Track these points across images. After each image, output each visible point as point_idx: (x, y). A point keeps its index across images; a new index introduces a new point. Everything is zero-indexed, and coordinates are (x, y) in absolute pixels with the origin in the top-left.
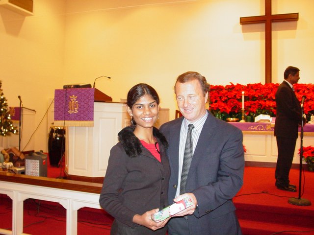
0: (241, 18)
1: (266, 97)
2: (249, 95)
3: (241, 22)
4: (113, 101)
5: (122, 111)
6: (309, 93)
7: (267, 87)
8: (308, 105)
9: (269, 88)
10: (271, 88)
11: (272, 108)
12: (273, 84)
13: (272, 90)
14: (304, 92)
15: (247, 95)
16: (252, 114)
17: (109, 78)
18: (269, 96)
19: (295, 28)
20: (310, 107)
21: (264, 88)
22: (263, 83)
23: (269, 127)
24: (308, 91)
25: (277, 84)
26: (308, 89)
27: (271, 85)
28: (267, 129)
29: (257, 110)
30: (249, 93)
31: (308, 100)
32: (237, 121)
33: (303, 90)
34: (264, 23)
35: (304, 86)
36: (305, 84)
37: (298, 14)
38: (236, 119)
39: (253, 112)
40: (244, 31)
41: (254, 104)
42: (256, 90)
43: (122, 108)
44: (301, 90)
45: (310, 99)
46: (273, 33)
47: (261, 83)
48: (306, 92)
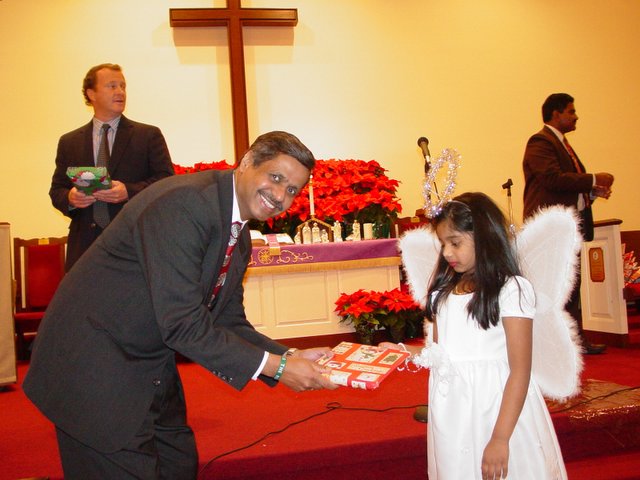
0: (171, 10)
3: (172, 20)
6: (335, 177)
8: (339, 202)
14: (323, 175)
19: (289, 41)
20: (344, 206)
23: (265, 257)
24: (331, 175)
26: (331, 170)
28: (262, 261)
31: (335, 194)
34: (226, 25)
37: (296, 10)
40: (178, 42)
45: (340, 191)
46: (247, 49)
47: (227, 162)
48: (328, 175)
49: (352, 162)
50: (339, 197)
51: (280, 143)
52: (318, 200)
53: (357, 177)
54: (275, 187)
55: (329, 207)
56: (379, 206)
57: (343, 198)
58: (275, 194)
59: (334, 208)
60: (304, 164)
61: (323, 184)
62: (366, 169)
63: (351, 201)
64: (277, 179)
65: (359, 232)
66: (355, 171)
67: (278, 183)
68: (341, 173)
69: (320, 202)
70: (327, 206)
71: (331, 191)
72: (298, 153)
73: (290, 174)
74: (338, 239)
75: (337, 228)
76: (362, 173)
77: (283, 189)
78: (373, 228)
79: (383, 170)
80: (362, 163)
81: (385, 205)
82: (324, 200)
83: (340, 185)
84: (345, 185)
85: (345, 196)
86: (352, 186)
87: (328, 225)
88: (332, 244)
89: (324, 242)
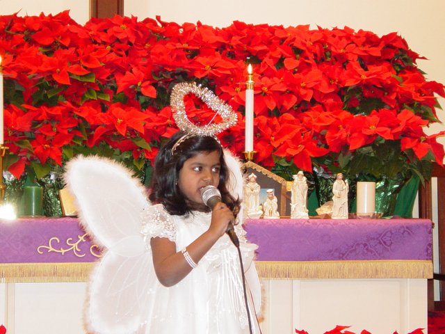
2: (22, 72)
6: (305, 67)
7: (103, 37)
8: (308, 127)
9: (115, 41)
11: (143, 144)
12: (131, 22)
13: (130, 50)
14: (280, 62)
15: (13, 75)
20: (319, 138)
21: (91, 41)
22: (81, 15)
24: (297, 63)
25: (148, 21)
27: (123, 26)
30: (22, 65)
31: (302, 107)
33: (277, 54)
35: (278, 34)
36: (281, 27)
41: (51, 118)
42: (50, 50)
44: (264, 53)
45: (313, 101)
47: (72, 16)
48: (291, 64)
49: (347, 34)
50: (311, 116)
52: (264, 119)
53: (353, 74)
55: (287, 137)
56: (395, 144)
57: (319, 118)
59: (296, 140)
61: (278, 85)
62: (376, 52)
63: (334, 128)
65: (345, 199)
66: (350, 57)
68: (320, 60)
69: (268, 124)
70: (280, 135)
71: (294, 99)
74: (299, 211)
75: (298, 186)
76: (366, 61)
78: (378, 191)
79: (415, 56)
80: (369, 38)
81: (409, 145)
82: (275, 122)
83: (314, 89)
84: (325, 89)
85: (323, 115)
86: (340, 92)
87: (280, 180)
88: (285, 221)
89: (267, 217)
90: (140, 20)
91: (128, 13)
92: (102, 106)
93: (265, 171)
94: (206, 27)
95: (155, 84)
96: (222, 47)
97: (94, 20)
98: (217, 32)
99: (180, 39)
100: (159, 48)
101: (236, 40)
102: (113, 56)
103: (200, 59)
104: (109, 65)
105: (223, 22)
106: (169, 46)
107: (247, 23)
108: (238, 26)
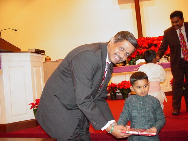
1: (141, 47)
4: (21, 51)
5: (30, 60)
7: (140, 40)
9: (142, 41)
10: (144, 40)
12: (144, 38)
13: (144, 42)
16: (133, 60)
17: (16, 30)
18: (143, 46)
22: (137, 38)
27: (143, 39)
29: (136, 57)
32: (123, 65)
38: (122, 64)
39: (134, 58)
43: (29, 57)
51: (125, 36)
54: (121, 52)
55: (168, 51)
58: (120, 55)
60: (133, 45)
64: (122, 49)
67: (122, 51)
72: (132, 40)
73: (127, 48)
77: (124, 53)
87: (167, 57)
88: (169, 62)
89: (166, 62)
90: (145, 37)
91: (143, 37)
92: (141, 49)
93: (165, 56)
94: (155, 37)
95: (148, 46)
96: (157, 40)
97: (139, 38)
98: (157, 38)
99: (151, 39)
100: (148, 41)
101: (159, 38)
102: (142, 43)
103: (154, 42)
104: (141, 44)
105: (157, 36)
106: (150, 40)
107: (161, 36)
108: (160, 37)
